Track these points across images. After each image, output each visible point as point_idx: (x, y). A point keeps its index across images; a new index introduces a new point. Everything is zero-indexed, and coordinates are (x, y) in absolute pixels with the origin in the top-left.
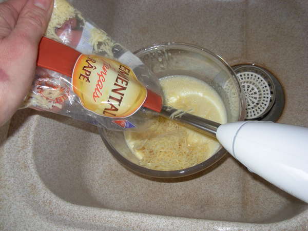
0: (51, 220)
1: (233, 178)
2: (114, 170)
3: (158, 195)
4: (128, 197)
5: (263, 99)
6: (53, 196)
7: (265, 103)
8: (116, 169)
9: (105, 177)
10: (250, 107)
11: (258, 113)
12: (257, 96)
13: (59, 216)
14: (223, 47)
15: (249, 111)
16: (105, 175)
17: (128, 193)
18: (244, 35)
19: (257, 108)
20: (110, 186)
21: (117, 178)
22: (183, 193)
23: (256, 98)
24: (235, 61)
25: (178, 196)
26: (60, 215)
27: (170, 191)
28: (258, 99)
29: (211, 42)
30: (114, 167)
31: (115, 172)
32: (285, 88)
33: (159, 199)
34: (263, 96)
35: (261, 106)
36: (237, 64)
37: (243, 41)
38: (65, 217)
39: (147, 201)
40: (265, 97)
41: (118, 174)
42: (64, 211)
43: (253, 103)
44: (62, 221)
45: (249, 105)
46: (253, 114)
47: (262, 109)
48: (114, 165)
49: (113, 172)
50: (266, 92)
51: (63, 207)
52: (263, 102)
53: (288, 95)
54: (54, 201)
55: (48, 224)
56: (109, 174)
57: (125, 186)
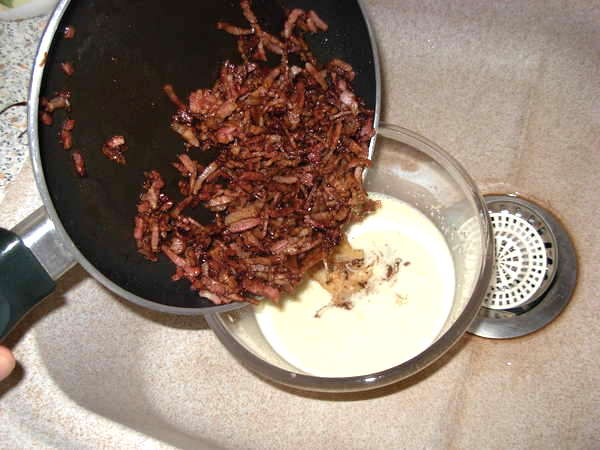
0: (29, 428)
1: (431, 423)
2: (205, 355)
3: (276, 422)
4: (219, 412)
5: (530, 272)
6: (49, 382)
7: (533, 281)
8: (209, 355)
9: (185, 365)
10: (499, 285)
11: (515, 300)
12: (519, 265)
13: (47, 423)
14: (474, 154)
15: (498, 293)
16: (185, 360)
17: (220, 406)
18: (523, 136)
19: (515, 289)
20: (189, 384)
21: (207, 371)
22: (325, 429)
23: (514, 269)
24: (491, 185)
25: (313, 433)
26: (49, 421)
27: (301, 420)
28: (519, 272)
29: (452, 140)
30: (206, 348)
31: (207, 358)
32: (583, 260)
33: (275, 430)
34: (531, 266)
35: (524, 287)
36: (493, 192)
37: (516, 149)
38: (58, 428)
39: (251, 430)
40: (534, 270)
41: (211, 365)
42: (59, 416)
43: (508, 278)
44: (47, 434)
45: (499, 281)
46: (504, 300)
47: (524, 294)
48: (207, 345)
49: (203, 357)
50: (538, 260)
51: (60, 408)
52: (530, 279)
53: (585, 276)
54: (48, 391)
55: (19, 433)
56: (194, 361)
57: (217, 390)
